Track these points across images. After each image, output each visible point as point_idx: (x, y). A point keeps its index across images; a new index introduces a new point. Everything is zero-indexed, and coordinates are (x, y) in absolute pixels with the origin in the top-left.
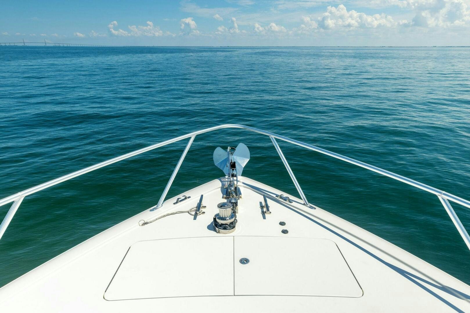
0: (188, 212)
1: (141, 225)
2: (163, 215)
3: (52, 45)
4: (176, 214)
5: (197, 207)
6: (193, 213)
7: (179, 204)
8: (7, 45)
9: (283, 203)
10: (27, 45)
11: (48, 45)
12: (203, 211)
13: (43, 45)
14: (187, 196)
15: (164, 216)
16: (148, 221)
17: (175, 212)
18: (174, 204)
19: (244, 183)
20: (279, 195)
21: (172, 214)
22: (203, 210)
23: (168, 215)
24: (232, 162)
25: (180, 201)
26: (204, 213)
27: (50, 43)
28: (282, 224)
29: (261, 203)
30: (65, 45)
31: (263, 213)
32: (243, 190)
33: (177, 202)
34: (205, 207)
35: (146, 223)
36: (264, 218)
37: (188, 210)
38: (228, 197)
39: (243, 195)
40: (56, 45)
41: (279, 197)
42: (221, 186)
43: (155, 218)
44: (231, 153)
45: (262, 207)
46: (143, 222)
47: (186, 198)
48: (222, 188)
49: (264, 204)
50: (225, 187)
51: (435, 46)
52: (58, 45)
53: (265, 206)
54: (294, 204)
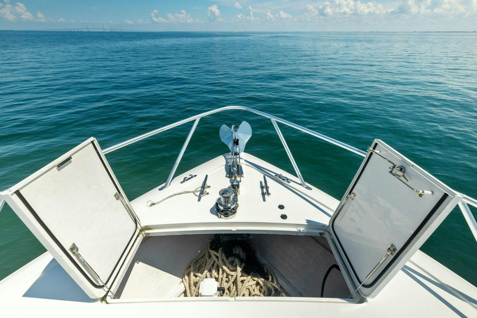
0: (193, 193)
1: (149, 205)
2: (169, 195)
3: (109, 31)
4: (182, 194)
5: (202, 187)
6: (198, 194)
7: (186, 182)
8: (76, 30)
9: (287, 185)
10: (90, 30)
11: (106, 31)
12: (207, 192)
13: (103, 30)
14: (193, 175)
15: (171, 196)
16: (155, 202)
17: (181, 192)
18: (181, 183)
19: (246, 161)
20: (278, 174)
21: (178, 194)
22: (207, 190)
23: (175, 195)
24: (235, 139)
25: (187, 180)
26: (208, 193)
27: (108, 29)
28: (281, 207)
29: (261, 182)
30: (119, 31)
31: (263, 194)
32: (245, 168)
33: (184, 181)
34: (210, 187)
35: (153, 204)
36: (264, 200)
37: (193, 190)
38: (231, 176)
39: (245, 174)
40: (112, 31)
41: (278, 177)
42: (225, 164)
43: (162, 199)
44: (235, 130)
45: (262, 187)
46: (150, 203)
47: (192, 177)
48: (226, 165)
49: (264, 184)
50: (229, 165)
51: (415, 31)
52: (114, 31)
53: (265, 187)
54: (292, 184)
